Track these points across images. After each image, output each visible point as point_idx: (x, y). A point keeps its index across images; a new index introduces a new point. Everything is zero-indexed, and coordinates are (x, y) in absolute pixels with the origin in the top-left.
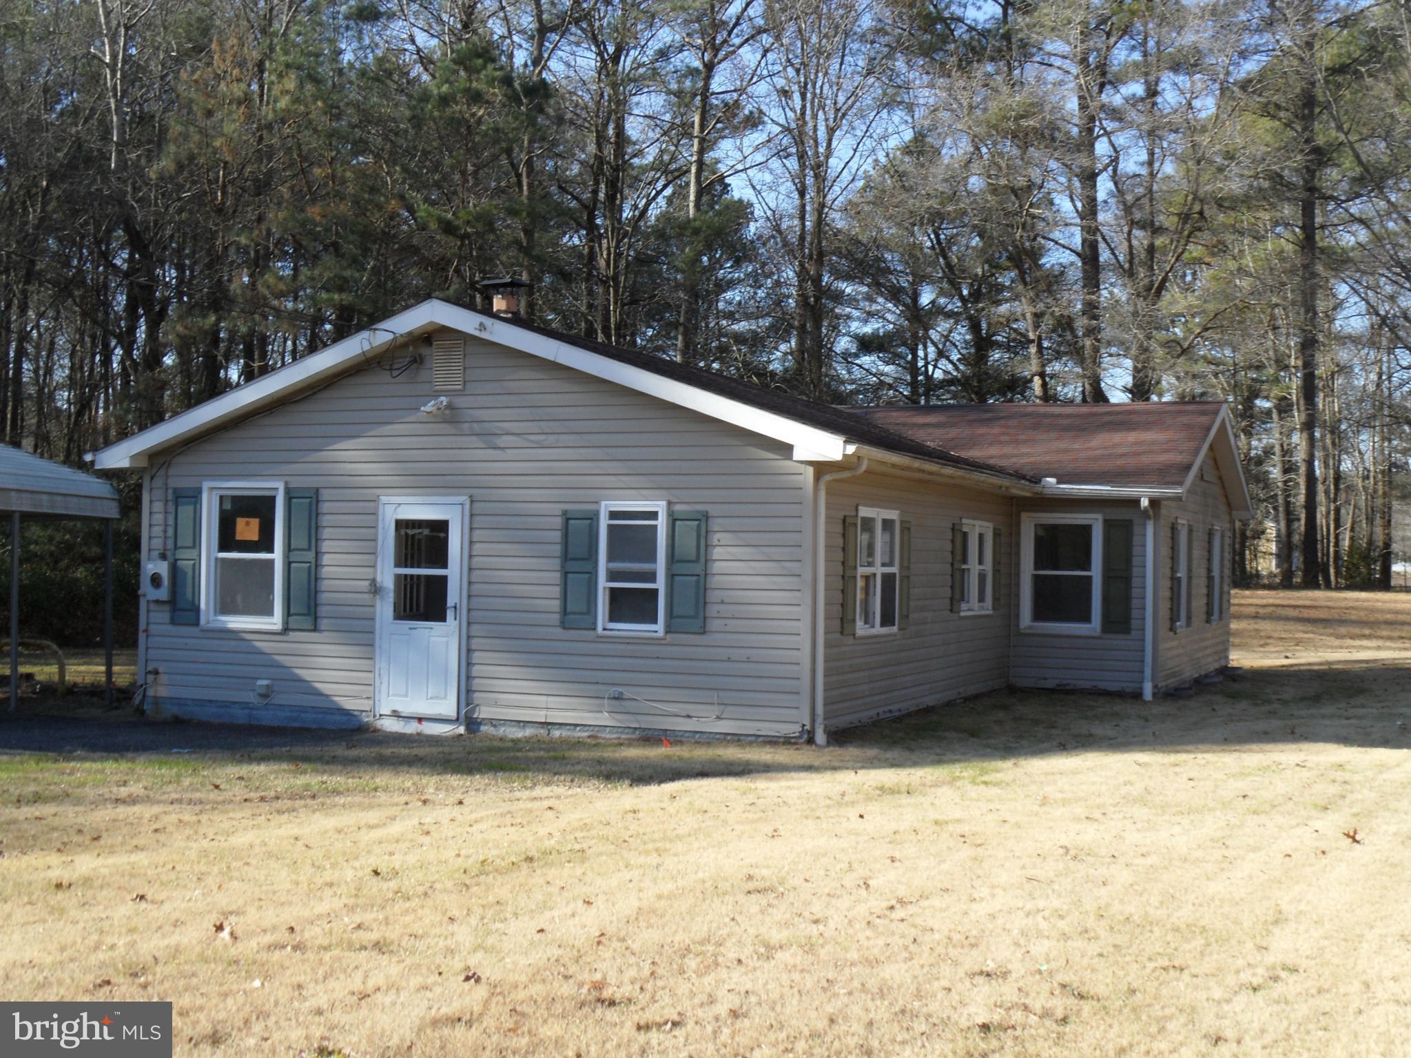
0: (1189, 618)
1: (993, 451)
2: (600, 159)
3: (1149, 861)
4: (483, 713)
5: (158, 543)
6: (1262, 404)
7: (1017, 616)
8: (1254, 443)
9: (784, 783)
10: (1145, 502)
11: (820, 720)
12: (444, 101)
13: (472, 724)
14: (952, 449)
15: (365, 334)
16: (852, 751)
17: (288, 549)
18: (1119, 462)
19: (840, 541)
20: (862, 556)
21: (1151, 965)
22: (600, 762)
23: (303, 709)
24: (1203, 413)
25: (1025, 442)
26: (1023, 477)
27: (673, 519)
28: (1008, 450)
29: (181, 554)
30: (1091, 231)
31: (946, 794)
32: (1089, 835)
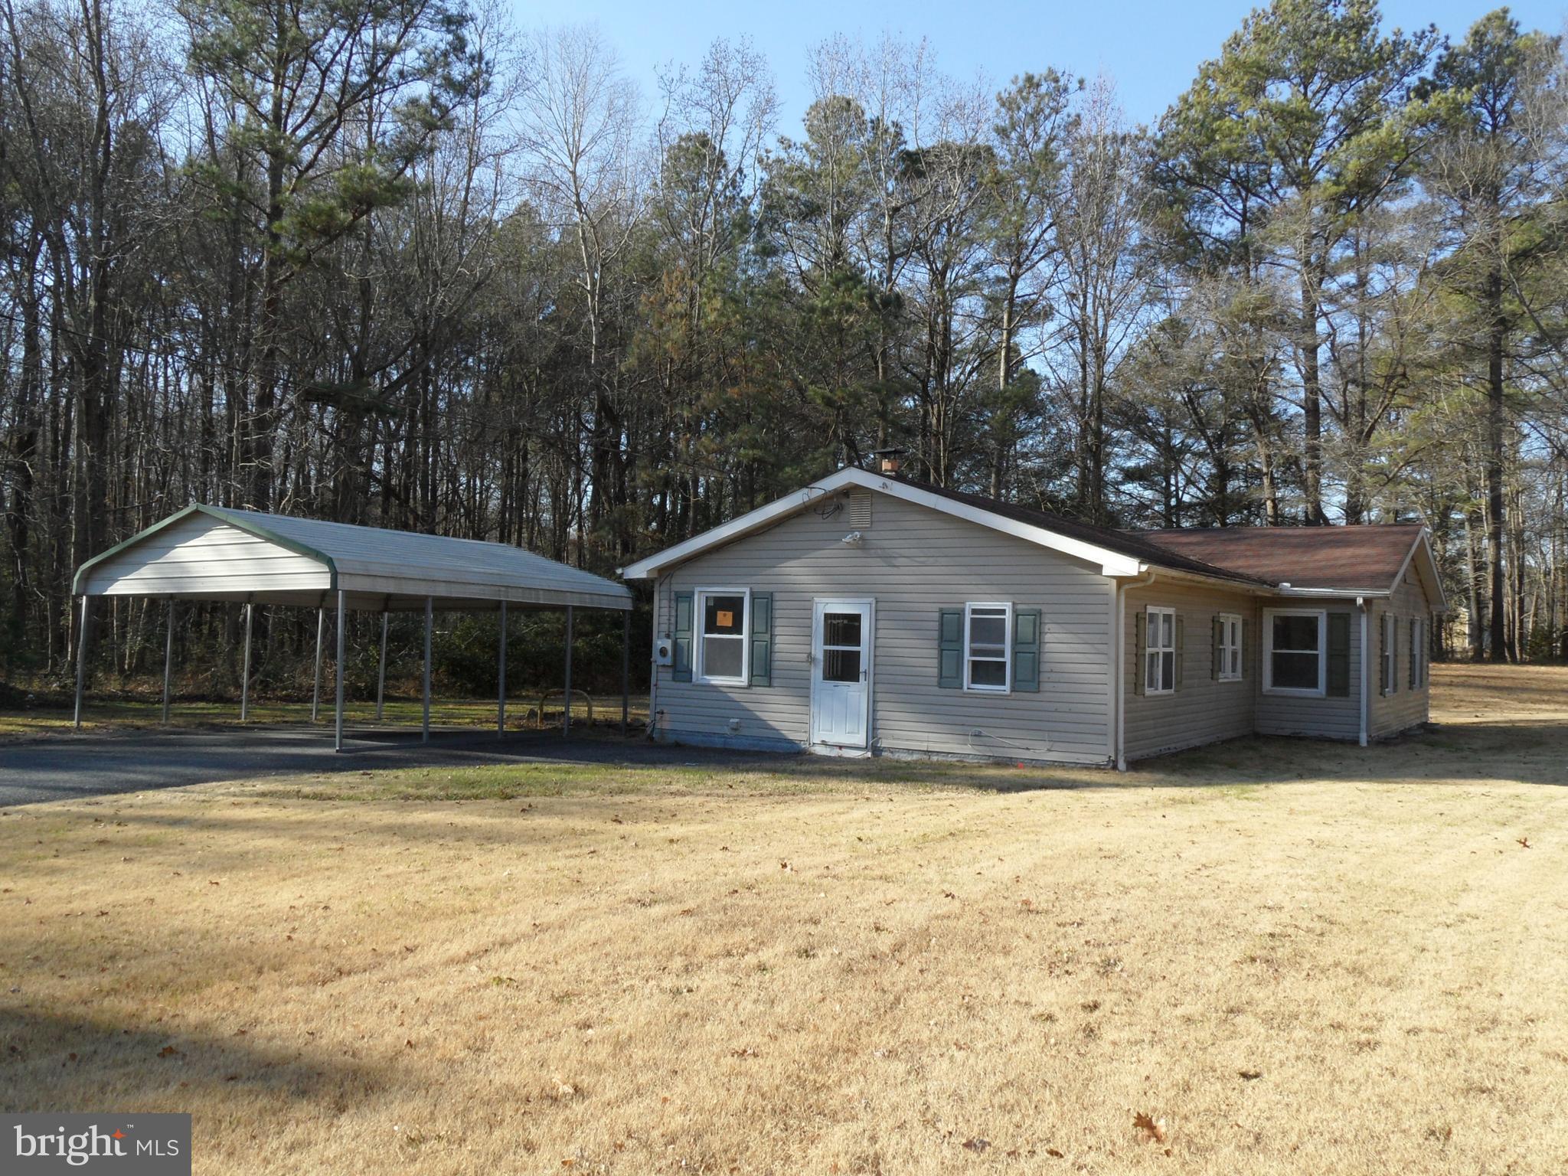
0: (1395, 686)
1: (1240, 563)
2: (931, 347)
3: (1372, 851)
4: (884, 743)
5: (664, 627)
6: (1456, 516)
7: (1261, 683)
8: (1449, 547)
9: (1103, 794)
10: (1360, 601)
11: (1121, 753)
12: (826, 312)
13: (876, 751)
14: (1211, 560)
15: (805, 490)
16: (1145, 775)
17: (752, 632)
18: (1339, 571)
19: (1134, 631)
20: (1149, 640)
21: (1377, 909)
22: (972, 777)
23: (760, 739)
24: (1406, 533)
25: (1266, 556)
26: (1265, 582)
27: (1016, 615)
28: (1252, 562)
29: (680, 635)
30: (1314, 391)
31: (1219, 804)
32: (1327, 833)
